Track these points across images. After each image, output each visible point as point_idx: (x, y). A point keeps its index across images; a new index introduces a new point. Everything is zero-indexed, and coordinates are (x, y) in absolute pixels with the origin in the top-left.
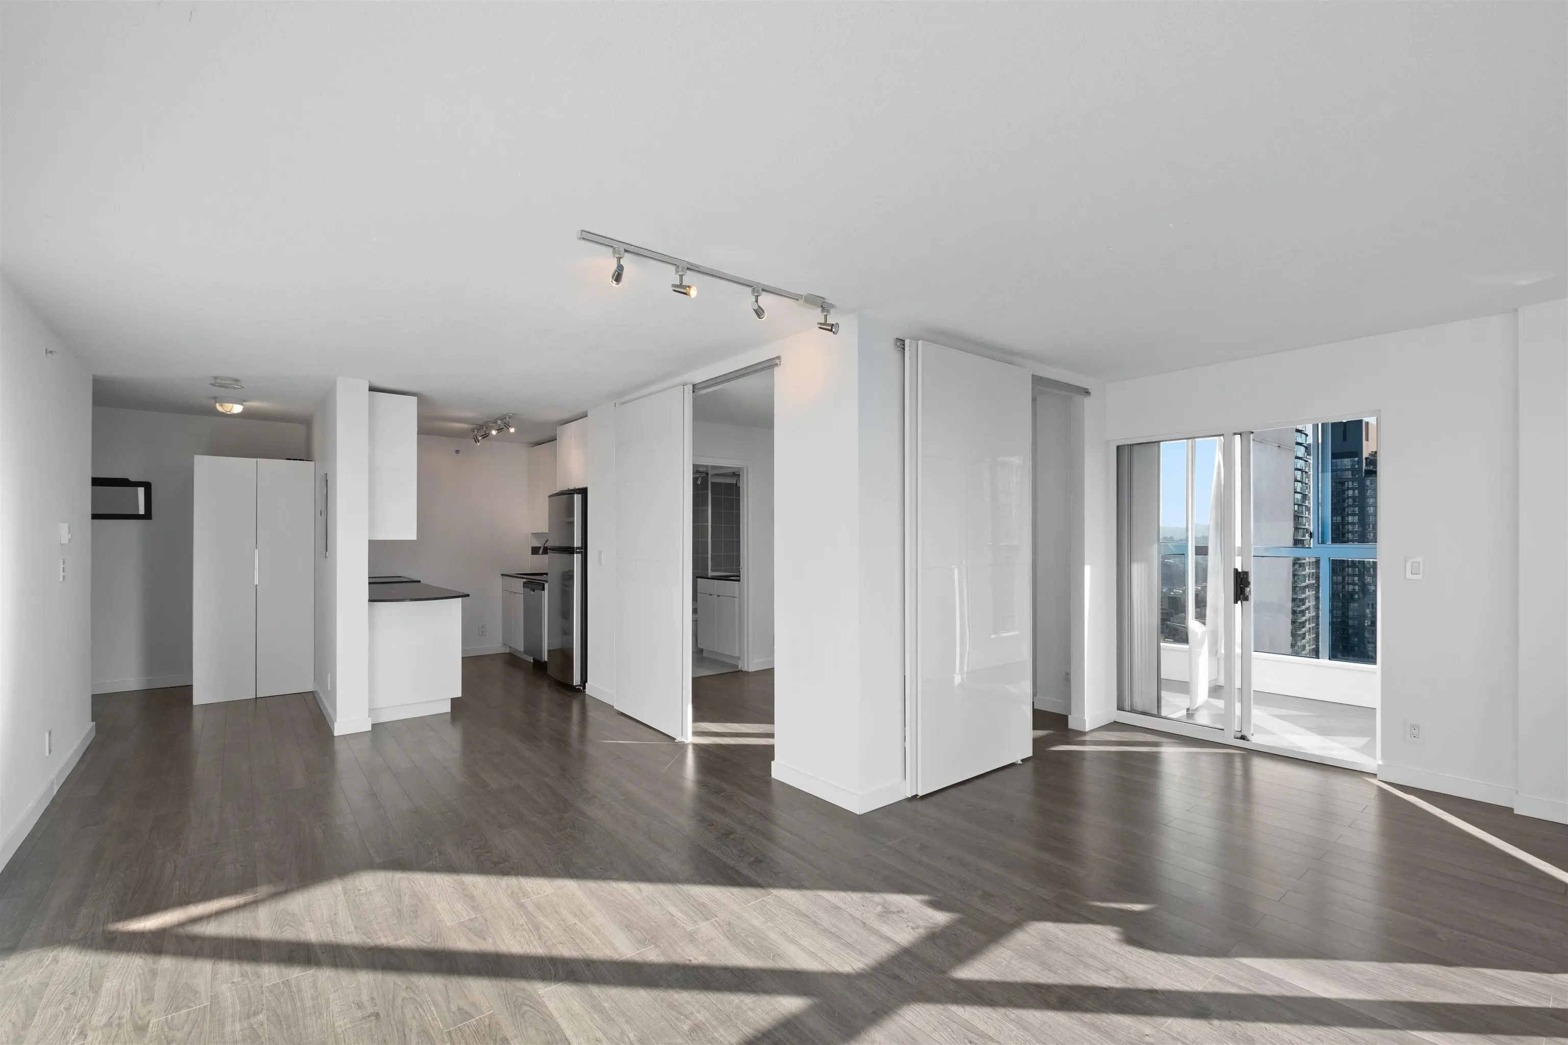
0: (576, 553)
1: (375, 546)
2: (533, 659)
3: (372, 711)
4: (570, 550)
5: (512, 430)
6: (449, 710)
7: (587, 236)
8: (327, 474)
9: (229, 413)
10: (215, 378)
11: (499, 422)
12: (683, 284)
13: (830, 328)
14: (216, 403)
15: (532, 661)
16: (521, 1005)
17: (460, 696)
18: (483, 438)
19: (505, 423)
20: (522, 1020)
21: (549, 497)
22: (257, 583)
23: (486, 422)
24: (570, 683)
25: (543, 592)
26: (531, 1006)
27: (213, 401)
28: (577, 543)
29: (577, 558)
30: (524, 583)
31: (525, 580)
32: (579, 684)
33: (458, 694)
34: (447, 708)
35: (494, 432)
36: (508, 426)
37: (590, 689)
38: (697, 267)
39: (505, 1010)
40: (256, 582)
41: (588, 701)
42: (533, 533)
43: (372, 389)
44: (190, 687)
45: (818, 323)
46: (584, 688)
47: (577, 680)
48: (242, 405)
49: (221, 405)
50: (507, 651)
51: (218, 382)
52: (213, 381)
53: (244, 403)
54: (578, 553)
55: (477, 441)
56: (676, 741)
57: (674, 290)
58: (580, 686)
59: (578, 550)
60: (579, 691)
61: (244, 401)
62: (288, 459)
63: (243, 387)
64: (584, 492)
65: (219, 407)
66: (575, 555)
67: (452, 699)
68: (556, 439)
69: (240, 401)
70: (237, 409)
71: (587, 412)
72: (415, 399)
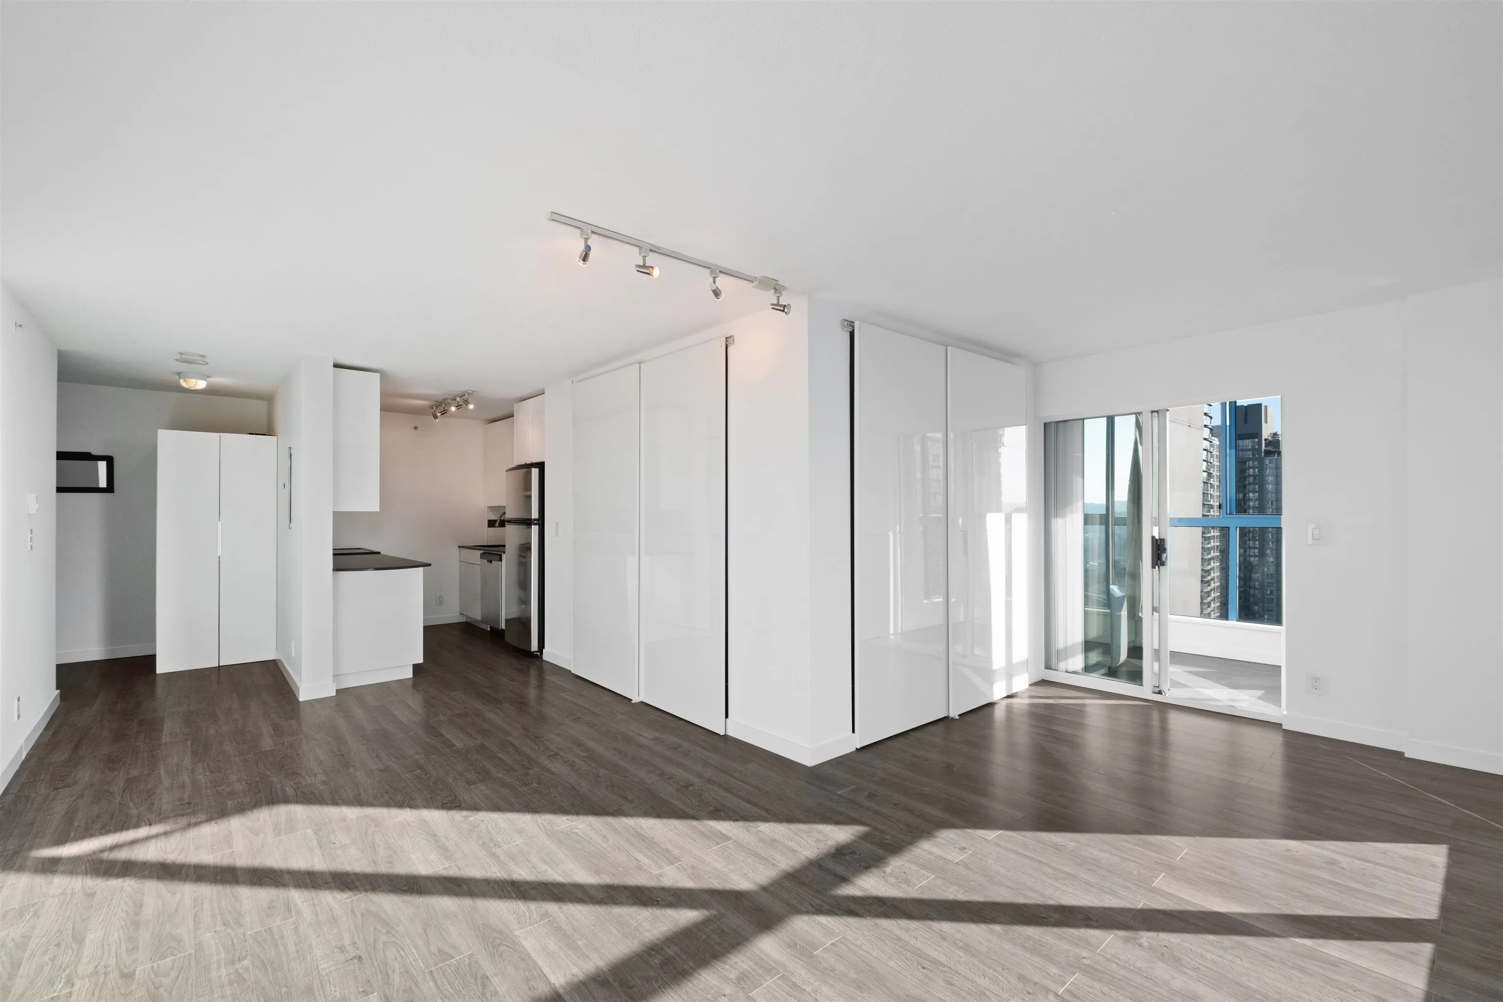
1: (339, 518)
2: (490, 627)
3: (336, 677)
4: (527, 522)
5: (471, 407)
6: (411, 676)
7: (557, 218)
8: (291, 448)
9: (192, 388)
10: (181, 354)
11: (458, 399)
12: (646, 265)
13: (782, 309)
14: (180, 378)
15: (489, 629)
16: (499, 945)
17: (422, 662)
18: (442, 414)
19: (464, 400)
20: (500, 959)
21: (507, 471)
22: (220, 555)
23: (445, 399)
24: (528, 650)
25: (500, 562)
26: (508, 946)
27: (177, 377)
28: (535, 515)
29: (535, 529)
30: (481, 554)
31: (482, 552)
32: (537, 650)
33: (420, 660)
34: (409, 674)
35: (453, 409)
36: (467, 402)
37: (547, 656)
38: (659, 249)
39: (484, 951)
40: (219, 553)
41: (545, 667)
42: (489, 507)
43: (336, 366)
44: (153, 657)
45: (771, 304)
46: (542, 654)
47: (534, 647)
48: (205, 380)
49: (185, 381)
50: (464, 620)
51: (185, 359)
52: (179, 357)
53: (209, 379)
54: (535, 524)
55: (435, 417)
56: (632, 702)
57: (638, 271)
58: (537, 652)
59: (535, 522)
60: (537, 657)
61: (208, 377)
62: (250, 434)
63: (207, 363)
64: (541, 466)
65: (183, 384)
66: (533, 526)
67: (414, 665)
68: (513, 416)
69: (204, 377)
70: (201, 385)
71: (544, 390)
72: (378, 375)
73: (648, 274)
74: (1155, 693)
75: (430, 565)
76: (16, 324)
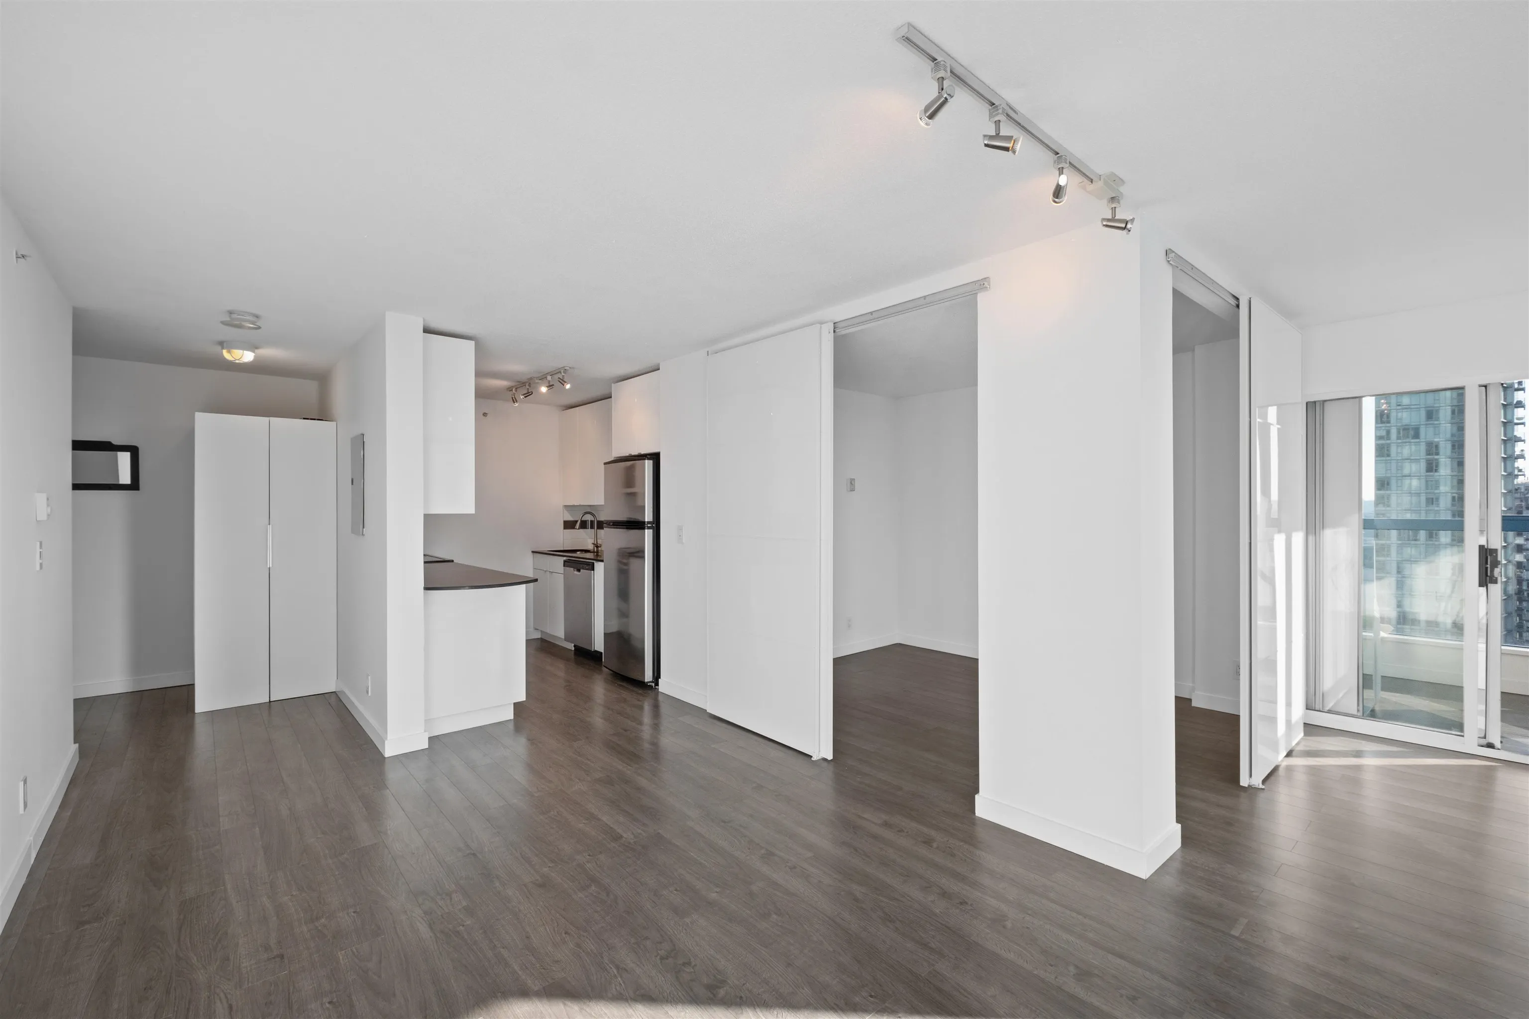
0: (648, 529)
1: (431, 521)
2: (575, 646)
3: (428, 722)
4: (638, 525)
5: (568, 386)
6: (512, 717)
7: (911, 34)
8: (364, 435)
9: (237, 361)
10: (231, 313)
11: (549, 378)
12: (1000, 135)
13: (1123, 225)
14: (223, 348)
15: (573, 649)
17: (525, 700)
18: (525, 397)
19: (559, 378)
21: (605, 464)
22: (271, 566)
23: (531, 379)
24: (640, 679)
25: (592, 572)
27: (220, 348)
28: (648, 517)
29: (648, 534)
30: (565, 561)
31: (565, 558)
32: (651, 680)
33: (522, 697)
34: (509, 714)
35: (544, 389)
36: (562, 382)
37: (664, 686)
40: (270, 564)
41: (660, 698)
42: (566, 506)
43: (427, 330)
44: (191, 687)
45: (1103, 220)
46: (657, 684)
47: (648, 676)
48: (254, 352)
49: (229, 352)
50: (538, 635)
51: (233, 320)
52: (227, 319)
53: (256, 351)
54: (649, 528)
55: (514, 400)
56: (812, 759)
57: (986, 145)
58: (652, 682)
59: (649, 525)
60: (649, 688)
61: (257, 348)
62: (304, 419)
63: (259, 328)
64: (655, 458)
65: (226, 355)
66: (646, 530)
67: (514, 703)
68: (611, 397)
69: (253, 347)
70: (248, 357)
71: (659, 365)
72: (472, 344)
73: (1006, 149)
74: (1482, 746)
75: (536, 580)
76: (17, 254)
